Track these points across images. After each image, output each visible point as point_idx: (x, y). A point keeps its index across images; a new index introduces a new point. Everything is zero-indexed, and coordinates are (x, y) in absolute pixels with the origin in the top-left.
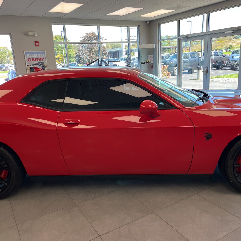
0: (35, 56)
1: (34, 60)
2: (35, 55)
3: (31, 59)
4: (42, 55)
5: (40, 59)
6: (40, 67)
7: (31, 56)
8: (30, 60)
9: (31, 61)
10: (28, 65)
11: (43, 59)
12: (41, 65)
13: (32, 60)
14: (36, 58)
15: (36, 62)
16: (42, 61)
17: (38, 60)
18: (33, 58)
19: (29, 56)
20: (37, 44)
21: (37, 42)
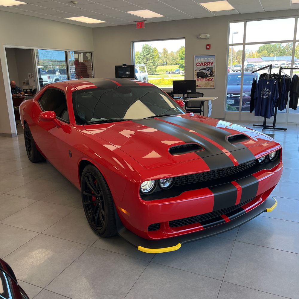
0: (204, 61)
1: (203, 65)
2: (205, 60)
3: (199, 63)
4: (212, 59)
5: (209, 63)
6: (208, 73)
7: (200, 60)
8: (198, 64)
9: (199, 65)
10: (196, 70)
11: (212, 64)
12: (208, 70)
13: (201, 65)
14: (204, 63)
15: (205, 67)
16: (211, 66)
17: (207, 65)
18: (202, 63)
19: (198, 60)
20: (208, 47)
21: (209, 45)
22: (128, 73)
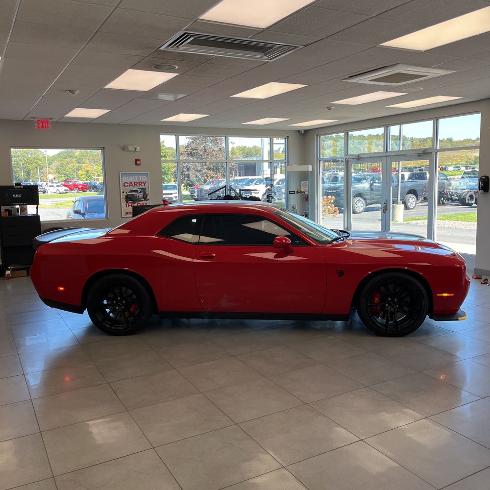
0: (134, 180)
1: (132, 185)
2: (135, 178)
3: (128, 183)
4: (144, 178)
5: (140, 183)
6: (141, 195)
7: (129, 179)
8: (126, 185)
9: (128, 186)
10: (123, 192)
11: (144, 184)
12: (141, 192)
13: (130, 185)
14: (135, 183)
15: (135, 188)
16: (143, 187)
17: (138, 185)
18: (132, 183)
19: (125, 179)
20: (138, 162)
21: (139, 160)
22: (17, 195)
